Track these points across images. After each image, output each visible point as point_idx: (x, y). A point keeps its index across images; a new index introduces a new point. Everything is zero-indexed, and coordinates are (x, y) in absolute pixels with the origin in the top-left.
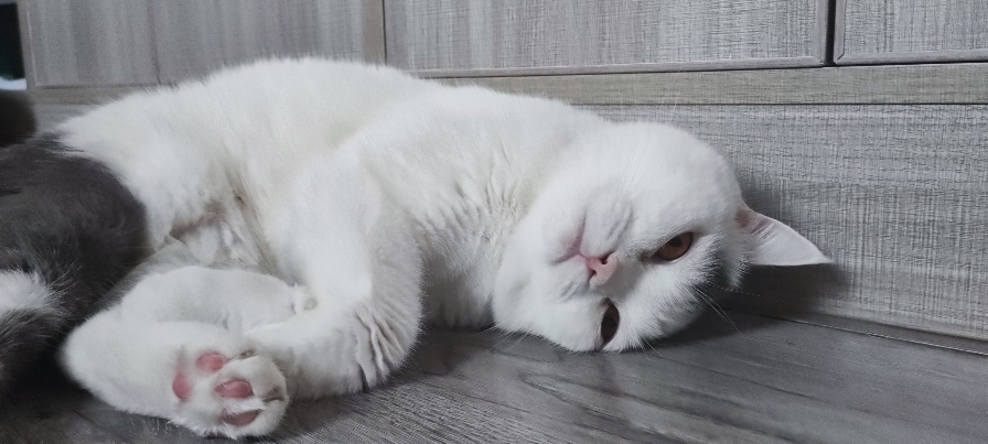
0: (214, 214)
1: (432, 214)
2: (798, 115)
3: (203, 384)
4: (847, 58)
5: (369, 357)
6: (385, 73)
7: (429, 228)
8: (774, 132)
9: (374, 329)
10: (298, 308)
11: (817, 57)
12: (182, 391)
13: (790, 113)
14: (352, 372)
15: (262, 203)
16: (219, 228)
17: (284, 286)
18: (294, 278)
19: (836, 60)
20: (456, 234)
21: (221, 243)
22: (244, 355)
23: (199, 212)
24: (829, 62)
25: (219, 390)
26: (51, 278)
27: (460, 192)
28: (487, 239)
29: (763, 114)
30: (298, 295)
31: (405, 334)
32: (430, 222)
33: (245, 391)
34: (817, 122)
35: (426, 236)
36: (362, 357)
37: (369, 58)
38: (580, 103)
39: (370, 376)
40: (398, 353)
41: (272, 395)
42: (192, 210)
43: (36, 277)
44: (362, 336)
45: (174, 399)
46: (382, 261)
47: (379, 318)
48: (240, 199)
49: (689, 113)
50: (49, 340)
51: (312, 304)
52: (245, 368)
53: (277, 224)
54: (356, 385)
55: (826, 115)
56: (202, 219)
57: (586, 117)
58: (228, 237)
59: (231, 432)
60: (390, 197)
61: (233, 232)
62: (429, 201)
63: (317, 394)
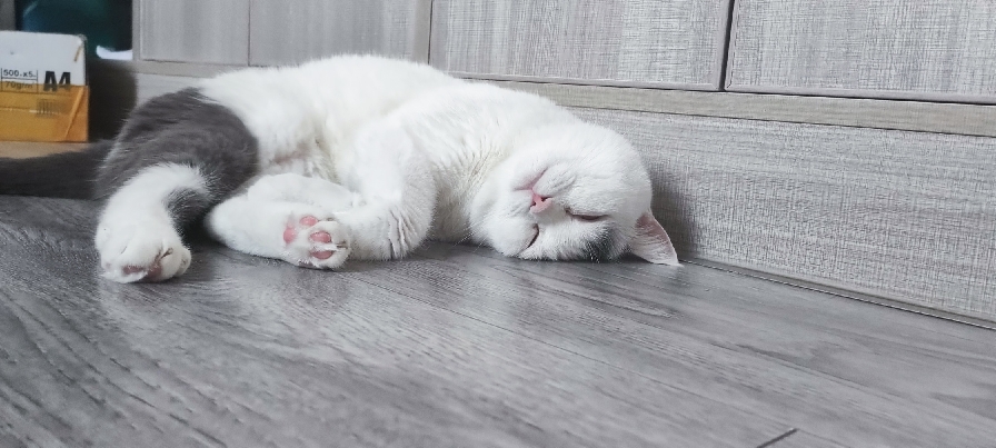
0: (302, 151)
1: (444, 159)
2: (701, 123)
3: (303, 234)
4: (733, 87)
5: (397, 237)
6: (424, 70)
7: (441, 167)
8: (685, 134)
9: (401, 221)
10: (355, 204)
11: (715, 85)
12: (288, 239)
13: (695, 122)
14: (385, 244)
15: (334, 148)
16: (305, 160)
17: (348, 192)
18: (354, 187)
19: (726, 88)
20: (458, 169)
21: (306, 169)
22: (329, 219)
23: (294, 147)
24: (722, 89)
25: (312, 236)
26: (206, 172)
27: (463, 142)
28: (476, 173)
29: (678, 121)
30: (356, 198)
31: (419, 226)
32: (442, 163)
33: (327, 240)
34: (712, 129)
35: (439, 172)
36: (392, 235)
37: (415, 58)
38: (562, 104)
39: (396, 248)
40: (416, 237)
41: (342, 245)
42: (288, 144)
43: (197, 170)
44: (393, 222)
45: (283, 243)
46: (411, 183)
47: (404, 215)
48: (320, 143)
49: (634, 117)
50: (202, 209)
51: (363, 203)
52: (328, 226)
53: (344, 162)
54: (387, 255)
55: (718, 124)
56: (294, 153)
57: (565, 113)
58: (310, 166)
59: (316, 263)
60: (418, 146)
61: (314, 163)
62: (443, 151)
63: (364, 257)
